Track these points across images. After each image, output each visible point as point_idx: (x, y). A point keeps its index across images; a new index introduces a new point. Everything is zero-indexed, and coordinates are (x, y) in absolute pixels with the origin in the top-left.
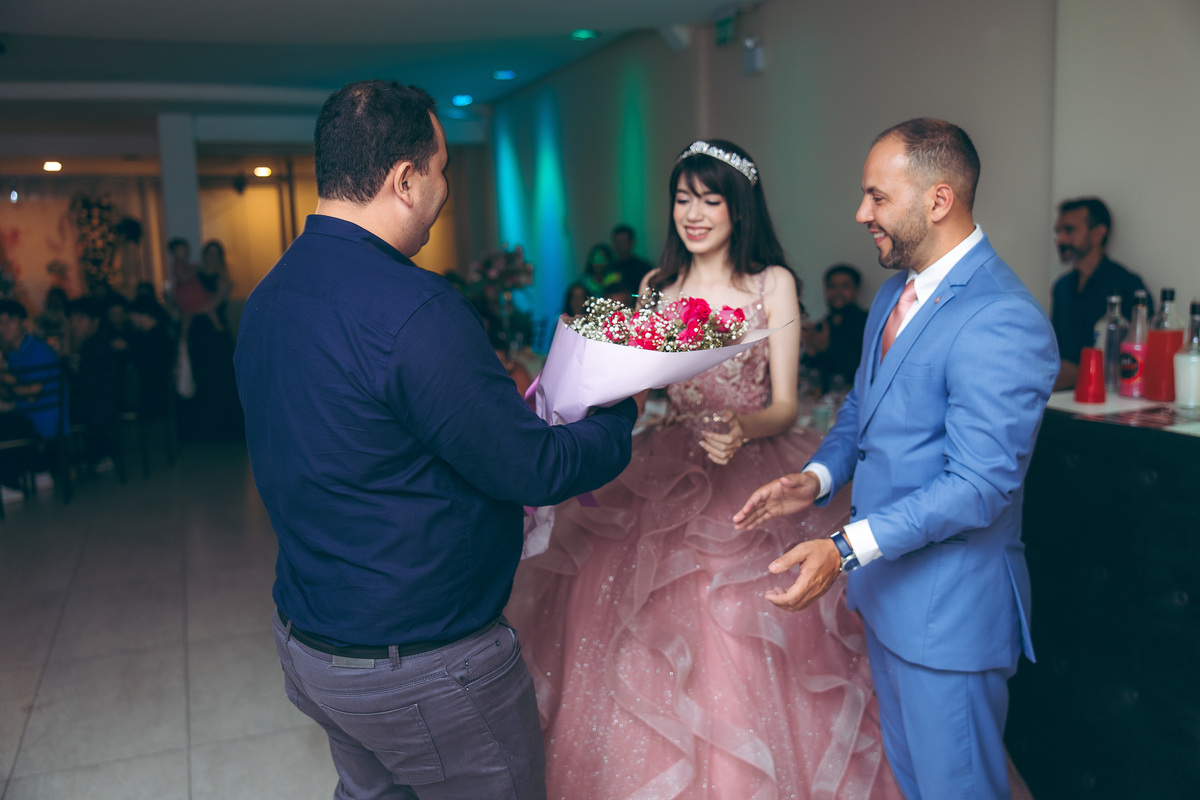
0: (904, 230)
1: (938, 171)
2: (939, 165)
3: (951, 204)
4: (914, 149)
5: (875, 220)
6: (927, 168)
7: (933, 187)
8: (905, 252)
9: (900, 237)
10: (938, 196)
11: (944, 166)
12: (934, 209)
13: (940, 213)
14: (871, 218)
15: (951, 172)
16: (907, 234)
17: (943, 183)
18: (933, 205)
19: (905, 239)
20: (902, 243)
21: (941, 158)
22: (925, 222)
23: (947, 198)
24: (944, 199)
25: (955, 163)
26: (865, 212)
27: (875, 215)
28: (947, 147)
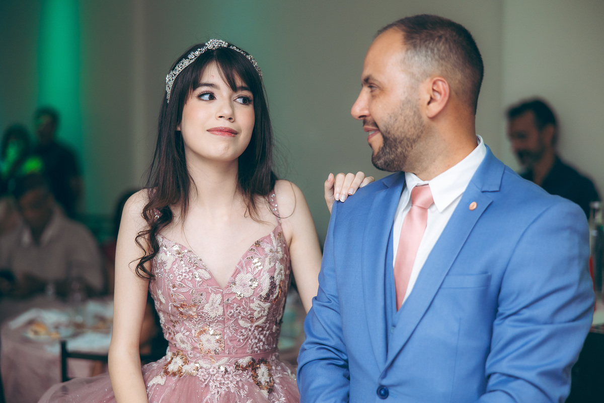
0: (397, 124)
1: (435, 63)
2: (437, 57)
3: (447, 98)
4: (412, 38)
5: (370, 115)
6: (424, 59)
7: (428, 79)
8: (399, 150)
9: (392, 132)
10: (434, 90)
11: (442, 59)
12: (429, 103)
13: (435, 108)
14: (366, 112)
15: (449, 66)
16: (401, 129)
17: (440, 76)
18: (428, 99)
19: (398, 134)
20: (395, 140)
21: (438, 50)
22: (420, 117)
23: (443, 93)
24: (440, 93)
25: (453, 57)
26: (360, 107)
27: (369, 109)
28: (446, 39)
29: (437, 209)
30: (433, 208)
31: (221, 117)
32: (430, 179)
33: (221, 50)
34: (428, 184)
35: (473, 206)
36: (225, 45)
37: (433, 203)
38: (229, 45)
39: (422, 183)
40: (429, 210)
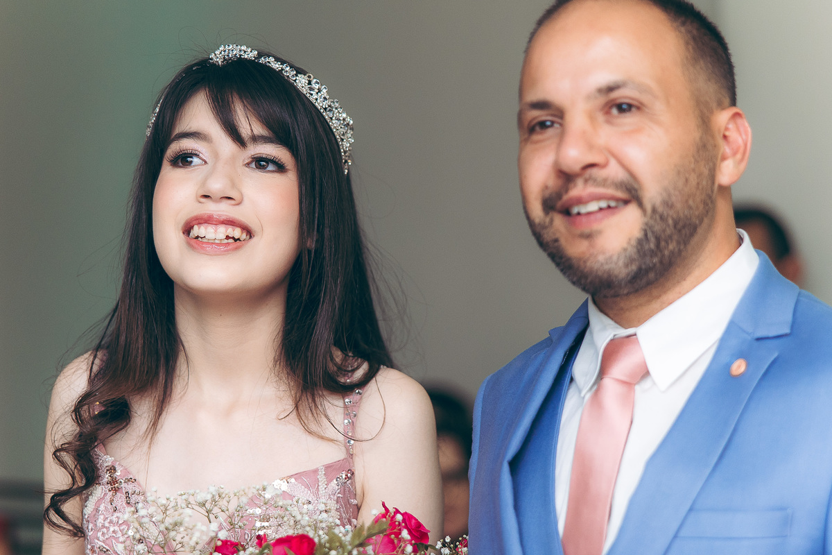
29: (654, 383)
30: (646, 384)
31: (206, 197)
32: (640, 322)
33: (239, 65)
34: (635, 335)
35: (739, 367)
36: (251, 54)
37: (646, 374)
38: (260, 55)
39: (623, 332)
40: (637, 388)
